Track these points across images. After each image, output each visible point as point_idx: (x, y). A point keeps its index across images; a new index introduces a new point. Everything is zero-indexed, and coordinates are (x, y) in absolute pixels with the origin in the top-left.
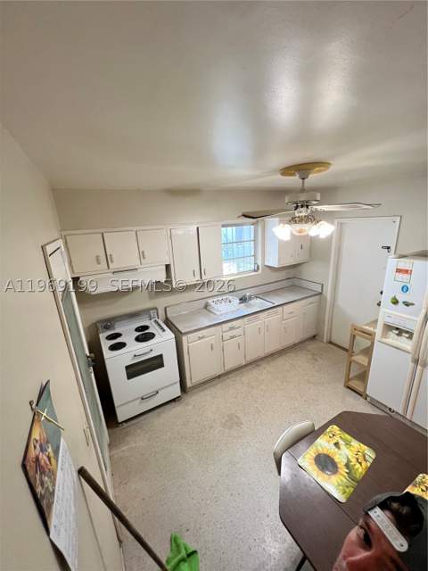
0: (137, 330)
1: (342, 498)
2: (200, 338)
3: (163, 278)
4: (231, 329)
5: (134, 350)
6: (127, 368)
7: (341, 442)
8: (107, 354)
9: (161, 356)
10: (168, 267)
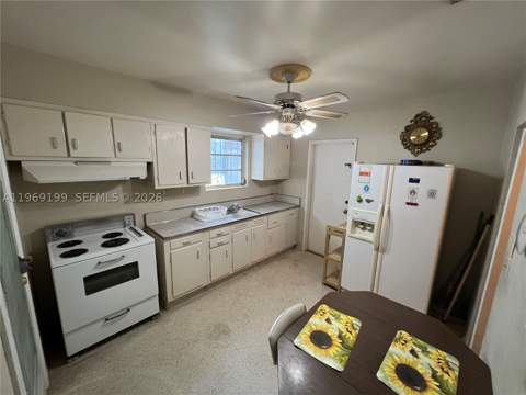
0: (104, 237)
1: (339, 367)
2: (185, 244)
3: (143, 175)
4: (219, 235)
5: (98, 257)
6: (86, 279)
7: (332, 318)
8: (56, 261)
9: (135, 265)
10: (150, 165)
